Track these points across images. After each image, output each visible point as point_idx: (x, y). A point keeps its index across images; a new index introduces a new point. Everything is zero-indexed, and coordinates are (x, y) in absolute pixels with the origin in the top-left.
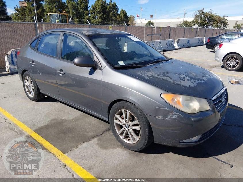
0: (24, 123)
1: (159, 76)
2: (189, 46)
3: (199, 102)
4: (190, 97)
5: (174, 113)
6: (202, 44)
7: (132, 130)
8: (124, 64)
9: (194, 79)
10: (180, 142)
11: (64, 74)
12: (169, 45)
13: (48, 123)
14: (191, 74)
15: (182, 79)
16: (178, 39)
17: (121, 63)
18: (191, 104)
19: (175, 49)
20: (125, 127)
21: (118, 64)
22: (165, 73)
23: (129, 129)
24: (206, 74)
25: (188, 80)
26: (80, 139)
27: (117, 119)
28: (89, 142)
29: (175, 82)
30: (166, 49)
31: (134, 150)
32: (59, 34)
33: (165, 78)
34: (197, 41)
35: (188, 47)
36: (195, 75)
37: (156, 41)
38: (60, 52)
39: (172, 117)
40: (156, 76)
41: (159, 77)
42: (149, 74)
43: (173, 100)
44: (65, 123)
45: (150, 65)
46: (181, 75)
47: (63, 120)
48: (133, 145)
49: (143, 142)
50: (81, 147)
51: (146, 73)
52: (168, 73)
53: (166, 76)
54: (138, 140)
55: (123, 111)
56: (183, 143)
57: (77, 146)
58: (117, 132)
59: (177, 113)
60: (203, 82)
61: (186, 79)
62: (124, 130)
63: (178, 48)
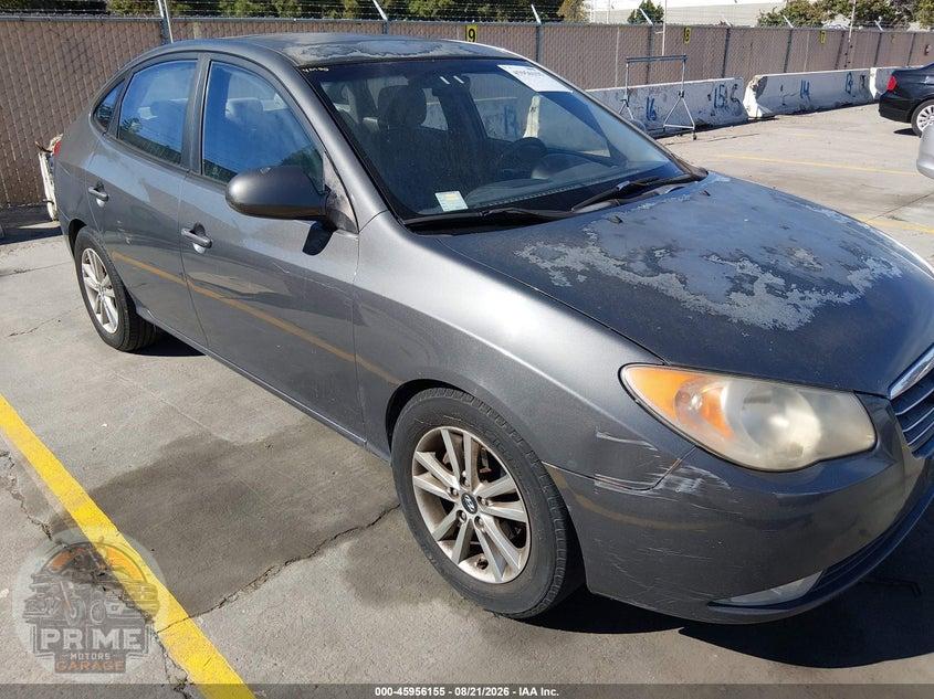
0: (58, 453)
1: (623, 268)
2: (807, 107)
3: (821, 410)
4: (773, 384)
5: (682, 470)
6: (861, 98)
7: (491, 520)
8: (465, 207)
9: (805, 285)
10: (711, 604)
11: (209, 246)
12: (720, 102)
13: (159, 456)
14: (790, 253)
15: (740, 284)
16: (759, 77)
17: (451, 201)
18: (778, 421)
19: (747, 121)
20: (463, 509)
21: (437, 204)
22: (657, 253)
23: (477, 519)
24: (868, 255)
25: (770, 289)
26: (274, 543)
27: (422, 470)
28: (311, 564)
29: (703, 301)
30: (706, 119)
31: (510, 612)
32: (192, 64)
33: (655, 281)
34: (842, 86)
35: (803, 111)
36: (811, 259)
37: (665, 87)
38: (196, 145)
39: (675, 485)
40: (609, 267)
41: (626, 276)
42: (574, 257)
43: (681, 397)
44: (229, 462)
45: (592, 208)
46: (737, 261)
47: (220, 443)
48: (502, 591)
49: (544, 580)
50: (271, 584)
51: (562, 254)
52: (671, 250)
53: (659, 270)
54: (520, 567)
55: (444, 432)
56: (724, 610)
57: (255, 583)
58: (431, 527)
59: (696, 470)
60: (847, 298)
61: (759, 288)
62: (457, 521)
63: (760, 115)
